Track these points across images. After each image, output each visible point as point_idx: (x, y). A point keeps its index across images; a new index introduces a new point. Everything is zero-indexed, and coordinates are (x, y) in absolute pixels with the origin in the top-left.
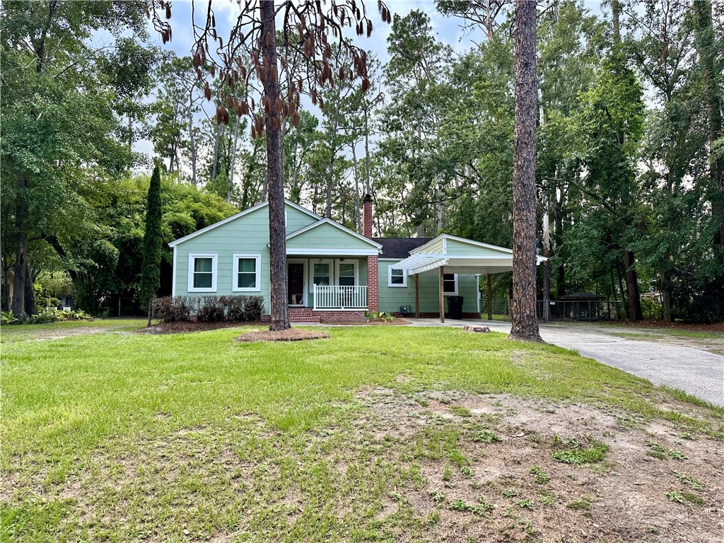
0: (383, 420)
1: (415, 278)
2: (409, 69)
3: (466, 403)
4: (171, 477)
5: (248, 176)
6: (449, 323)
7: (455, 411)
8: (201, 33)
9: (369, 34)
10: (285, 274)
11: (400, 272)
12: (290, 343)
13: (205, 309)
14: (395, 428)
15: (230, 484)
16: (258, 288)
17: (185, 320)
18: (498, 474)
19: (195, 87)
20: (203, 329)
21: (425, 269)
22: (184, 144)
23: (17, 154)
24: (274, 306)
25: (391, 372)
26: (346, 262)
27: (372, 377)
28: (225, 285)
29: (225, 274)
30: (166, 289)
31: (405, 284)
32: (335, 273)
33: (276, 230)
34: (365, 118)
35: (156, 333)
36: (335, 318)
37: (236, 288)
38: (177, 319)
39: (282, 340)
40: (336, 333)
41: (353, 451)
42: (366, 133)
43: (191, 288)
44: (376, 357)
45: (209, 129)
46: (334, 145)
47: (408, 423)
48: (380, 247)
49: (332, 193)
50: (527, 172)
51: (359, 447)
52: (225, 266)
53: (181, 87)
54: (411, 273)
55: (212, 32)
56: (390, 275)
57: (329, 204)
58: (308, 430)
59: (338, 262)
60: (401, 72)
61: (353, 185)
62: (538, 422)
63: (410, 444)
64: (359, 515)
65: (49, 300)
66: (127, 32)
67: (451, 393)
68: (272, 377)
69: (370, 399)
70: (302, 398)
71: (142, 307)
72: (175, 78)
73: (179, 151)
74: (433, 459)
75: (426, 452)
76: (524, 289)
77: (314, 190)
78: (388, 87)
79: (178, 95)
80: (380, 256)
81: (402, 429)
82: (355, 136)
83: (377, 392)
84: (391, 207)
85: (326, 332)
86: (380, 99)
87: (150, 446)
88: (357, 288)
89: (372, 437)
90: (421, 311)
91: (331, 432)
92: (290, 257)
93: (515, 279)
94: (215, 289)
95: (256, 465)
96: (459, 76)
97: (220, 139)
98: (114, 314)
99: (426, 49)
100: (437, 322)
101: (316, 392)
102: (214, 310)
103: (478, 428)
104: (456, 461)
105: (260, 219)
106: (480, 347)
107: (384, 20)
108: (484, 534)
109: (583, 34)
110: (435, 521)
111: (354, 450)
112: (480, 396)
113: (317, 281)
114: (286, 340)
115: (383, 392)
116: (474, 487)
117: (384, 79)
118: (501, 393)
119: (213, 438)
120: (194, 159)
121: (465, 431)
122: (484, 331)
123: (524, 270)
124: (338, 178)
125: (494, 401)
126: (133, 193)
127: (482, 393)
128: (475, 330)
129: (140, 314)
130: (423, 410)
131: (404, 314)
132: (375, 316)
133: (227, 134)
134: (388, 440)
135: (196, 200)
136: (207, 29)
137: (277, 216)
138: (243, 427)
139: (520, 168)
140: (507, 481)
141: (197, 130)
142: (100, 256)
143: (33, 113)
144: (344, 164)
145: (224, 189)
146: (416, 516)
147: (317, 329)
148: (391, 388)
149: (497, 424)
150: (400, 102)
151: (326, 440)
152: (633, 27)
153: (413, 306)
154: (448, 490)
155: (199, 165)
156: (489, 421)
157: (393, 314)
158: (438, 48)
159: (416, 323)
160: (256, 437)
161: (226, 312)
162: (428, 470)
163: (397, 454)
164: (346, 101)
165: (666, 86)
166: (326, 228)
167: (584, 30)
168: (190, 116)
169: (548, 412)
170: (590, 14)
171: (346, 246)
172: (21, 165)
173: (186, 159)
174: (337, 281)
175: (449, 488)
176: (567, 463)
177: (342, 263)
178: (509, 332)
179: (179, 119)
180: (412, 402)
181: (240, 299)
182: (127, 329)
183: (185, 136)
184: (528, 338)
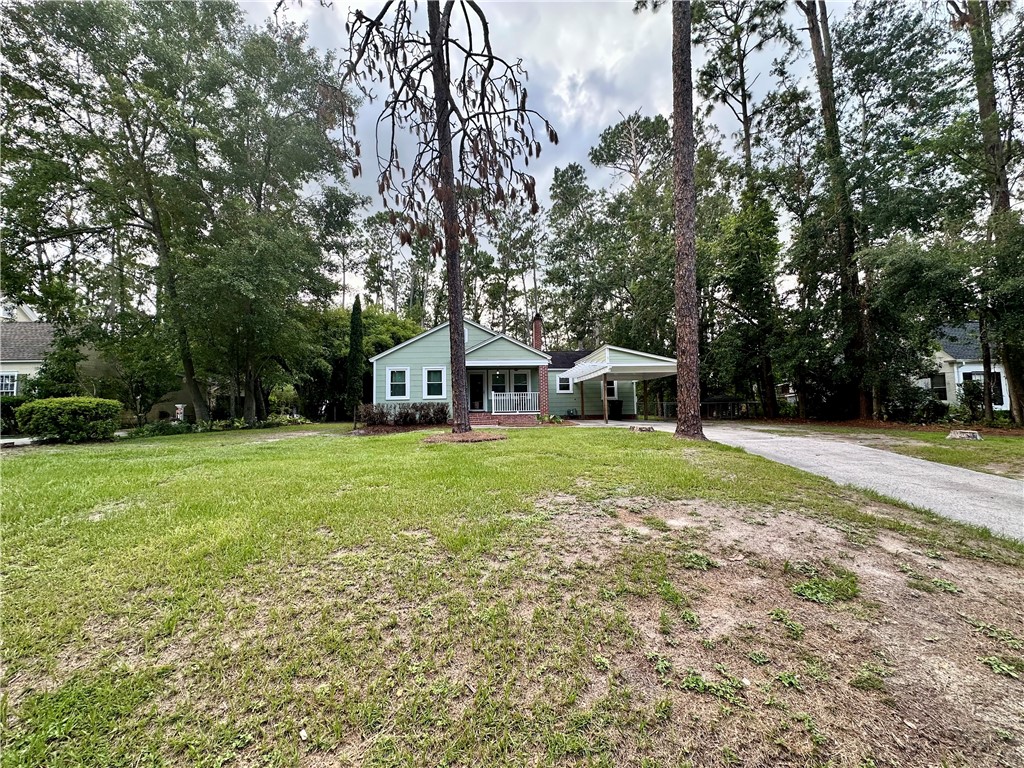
0: (570, 537)
1: (580, 385)
2: (568, 214)
3: (658, 513)
4: (307, 625)
5: (438, 306)
6: (612, 424)
7: (650, 522)
8: (386, 165)
9: (538, 156)
10: (465, 382)
11: (567, 380)
12: (470, 444)
13: (400, 414)
14: (586, 549)
15: (380, 638)
16: (444, 396)
17: (384, 424)
18: (732, 622)
19: (395, 236)
20: (398, 432)
21: (590, 377)
22: (387, 283)
23: (235, 283)
24: (456, 410)
25: (571, 475)
26: (519, 372)
27: (551, 482)
28: (417, 393)
29: (416, 386)
30: (368, 398)
31: (571, 391)
32: (510, 383)
33: (455, 342)
34: (532, 255)
35: (360, 435)
36: (511, 421)
37: (425, 396)
38: (378, 423)
39: (463, 441)
40: (513, 434)
41: (539, 584)
42: (533, 267)
43: (389, 396)
44: (552, 459)
45: (406, 269)
46: (507, 277)
47: (600, 541)
48: (549, 358)
49: (507, 318)
50: (688, 281)
51: (545, 577)
52: (416, 377)
53: (383, 236)
54: (576, 381)
55: (395, 163)
56: (558, 383)
57: (504, 328)
58: (484, 552)
59: (513, 372)
60: (562, 216)
61: (524, 311)
62: (753, 538)
63: (607, 572)
64: (554, 701)
65: (283, 409)
66: (330, 180)
67: (638, 499)
68: (449, 480)
69: (552, 508)
70: (478, 507)
71: (349, 413)
72: (378, 229)
73: (384, 289)
74: (641, 597)
75: (630, 586)
76: (688, 391)
77: (491, 316)
78: (551, 229)
79: (381, 243)
80: (549, 366)
81: (596, 552)
82: (524, 269)
83: (559, 500)
84: (556, 326)
85: (504, 433)
86: (544, 238)
87: (296, 575)
88: (529, 394)
89: (560, 563)
90: (586, 413)
91: (511, 555)
92: (469, 368)
93: (679, 381)
94: (408, 397)
95: (418, 604)
96: (613, 211)
97: (415, 277)
98: (330, 419)
99: (582, 196)
100: (601, 424)
101: (493, 501)
102: (407, 414)
103: (685, 548)
104: (672, 601)
105: (444, 337)
106: (652, 446)
107: (552, 140)
108: (744, 741)
109: (718, 174)
110: (667, 714)
111: (539, 582)
112: (671, 502)
113: (496, 389)
114: (467, 441)
115: (565, 500)
116: (707, 648)
117: (548, 222)
118: (693, 498)
119: (374, 562)
120: (395, 294)
121: (671, 553)
122: (649, 430)
123: (688, 373)
124: (511, 304)
125: (689, 509)
126: (341, 318)
127: (672, 499)
128: (641, 429)
129: (349, 419)
130: (613, 523)
131: (571, 416)
132: (546, 419)
133: (421, 273)
134: (580, 568)
135: (394, 324)
136: (391, 161)
137: (456, 329)
138: (409, 547)
139: (681, 277)
140: (748, 635)
141: (397, 270)
142: (317, 372)
143: (251, 249)
144: (516, 293)
145: (418, 316)
146: (638, 707)
147: (495, 430)
148: (573, 494)
149: (705, 541)
150: (563, 236)
151: (504, 566)
152: (769, 160)
153: (579, 409)
154: (671, 650)
155: (399, 300)
156: (694, 537)
157: (562, 417)
158: (592, 195)
159: (583, 425)
160: (422, 562)
161: (417, 416)
162: (637, 614)
163: (594, 589)
164: (516, 241)
165: (799, 210)
166: (502, 342)
167: (719, 170)
168: (391, 259)
169: (759, 524)
170: (725, 156)
171: (520, 358)
172: (239, 292)
173: (389, 294)
174: (513, 388)
175: (672, 646)
176: (814, 601)
177: (517, 372)
178: (674, 432)
179: (383, 263)
180: (600, 512)
181: (428, 406)
182: (336, 432)
183: (388, 275)
184: (693, 436)
